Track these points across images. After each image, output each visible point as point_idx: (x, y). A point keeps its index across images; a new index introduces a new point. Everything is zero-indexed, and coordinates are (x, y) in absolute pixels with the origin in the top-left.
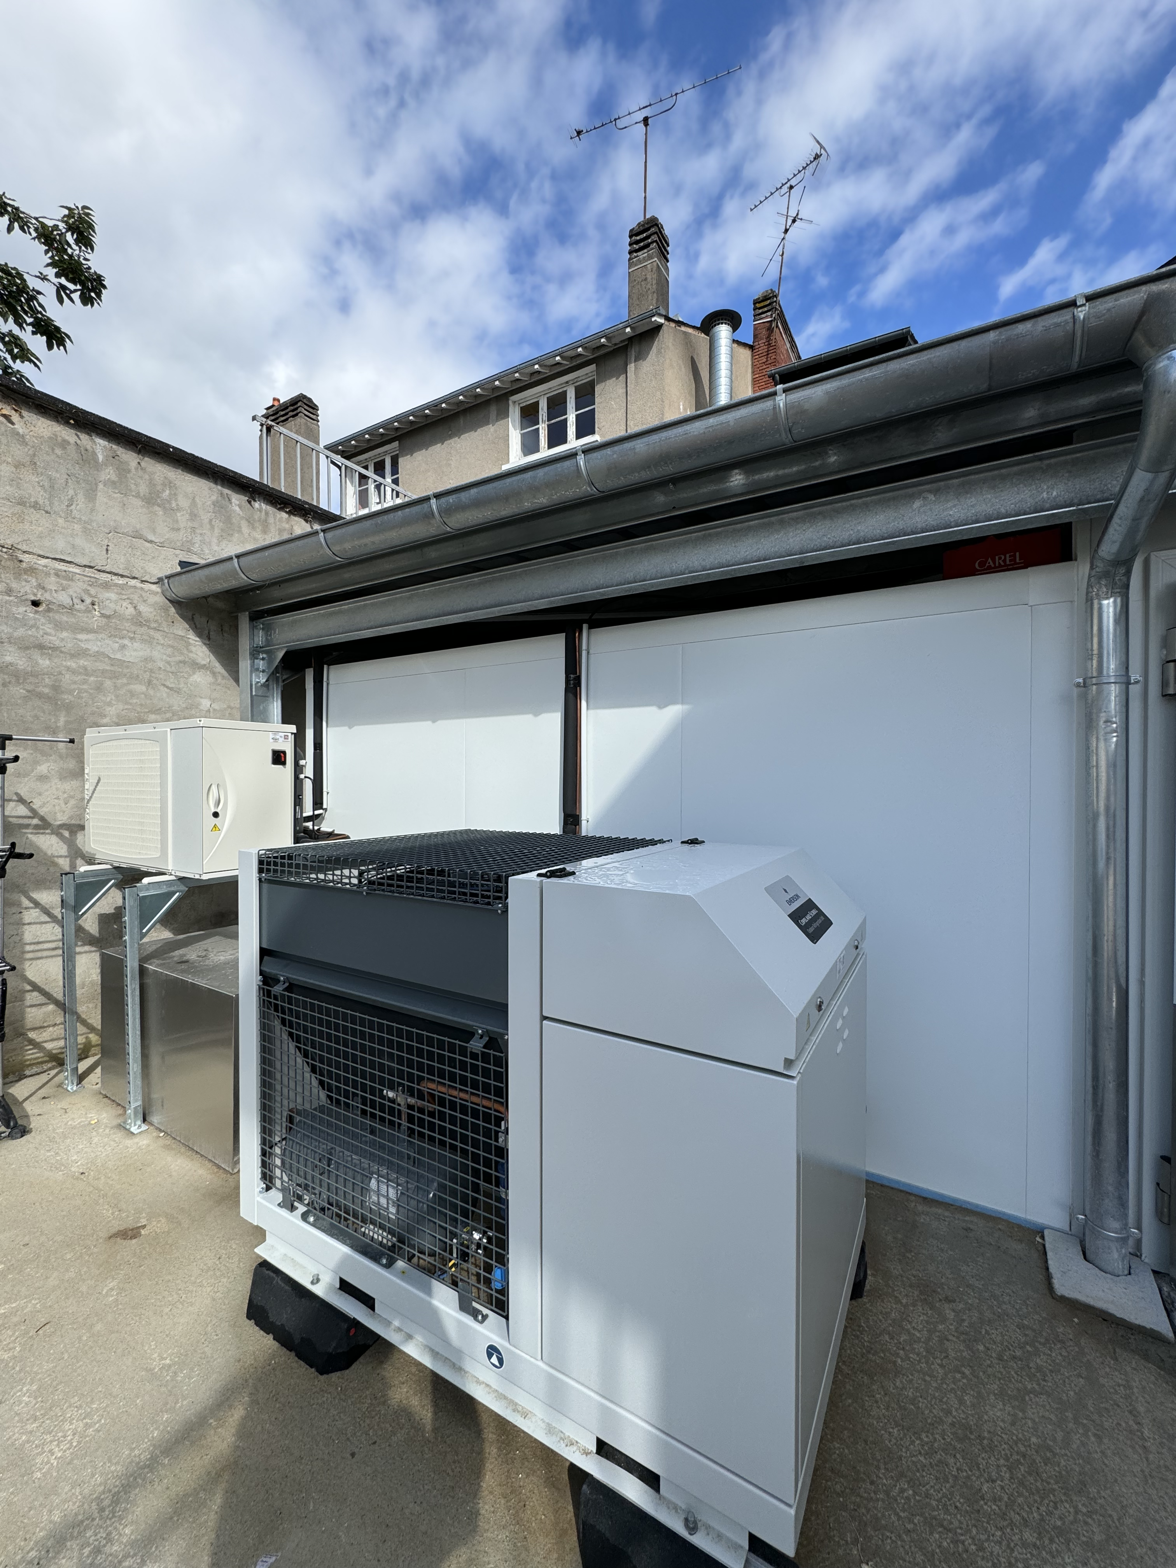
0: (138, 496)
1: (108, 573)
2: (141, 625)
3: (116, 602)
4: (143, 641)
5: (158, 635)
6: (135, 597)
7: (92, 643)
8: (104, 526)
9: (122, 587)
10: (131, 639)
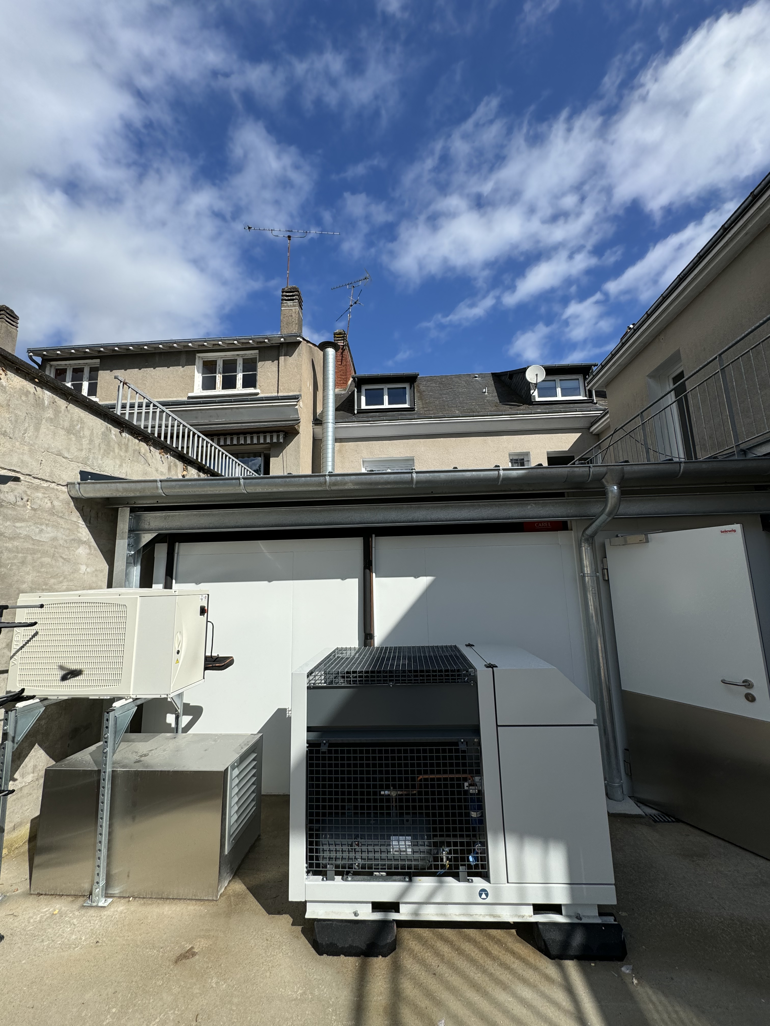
0: (63, 428)
1: (39, 479)
2: (53, 514)
3: (41, 499)
4: (53, 526)
5: (61, 522)
6: (52, 495)
7: (23, 528)
8: (42, 447)
9: (46, 488)
10: (47, 525)
